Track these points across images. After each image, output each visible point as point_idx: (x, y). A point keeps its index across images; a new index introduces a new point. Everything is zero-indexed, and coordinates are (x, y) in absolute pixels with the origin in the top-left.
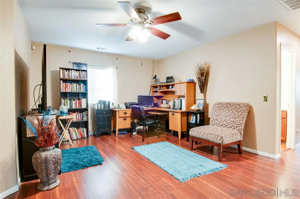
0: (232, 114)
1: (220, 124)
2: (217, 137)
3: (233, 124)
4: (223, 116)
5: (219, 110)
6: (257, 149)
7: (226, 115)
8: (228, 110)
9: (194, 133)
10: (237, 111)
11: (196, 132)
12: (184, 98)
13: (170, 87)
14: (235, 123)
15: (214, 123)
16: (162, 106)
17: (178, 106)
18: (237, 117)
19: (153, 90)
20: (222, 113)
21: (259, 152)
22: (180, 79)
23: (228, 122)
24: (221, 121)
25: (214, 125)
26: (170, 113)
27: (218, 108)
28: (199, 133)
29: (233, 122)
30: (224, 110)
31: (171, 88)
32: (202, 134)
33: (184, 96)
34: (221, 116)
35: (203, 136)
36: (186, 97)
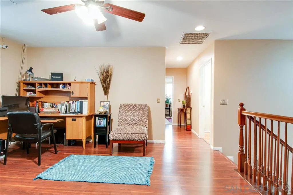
0: (139, 114)
1: (130, 123)
2: (141, 135)
3: (141, 122)
4: (131, 116)
5: (127, 111)
6: (153, 139)
7: (134, 115)
8: (135, 111)
9: (116, 136)
10: (143, 111)
11: (119, 134)
12: (87, 100)
13: (61, 86)
14: (143, 121)
15: (123, 123)
16: (45, 110)
17: (75, 109)
18: (143, 115)
19: (24, 88)
20: (130, 113)
21: (155, 141)
22: (75, 78)
23: (136, 120)
24: (131, 120)
25: (123, 125)
26: (67, 118)
27: (126, 109)
28: (122, 135)
29: (141, 120)
30: (132, 111)
31: (63, 88)
32: (126, 135)
33: (87, 98)
34: (130, 116)
35: (128, 137)
36: (89, 98)
